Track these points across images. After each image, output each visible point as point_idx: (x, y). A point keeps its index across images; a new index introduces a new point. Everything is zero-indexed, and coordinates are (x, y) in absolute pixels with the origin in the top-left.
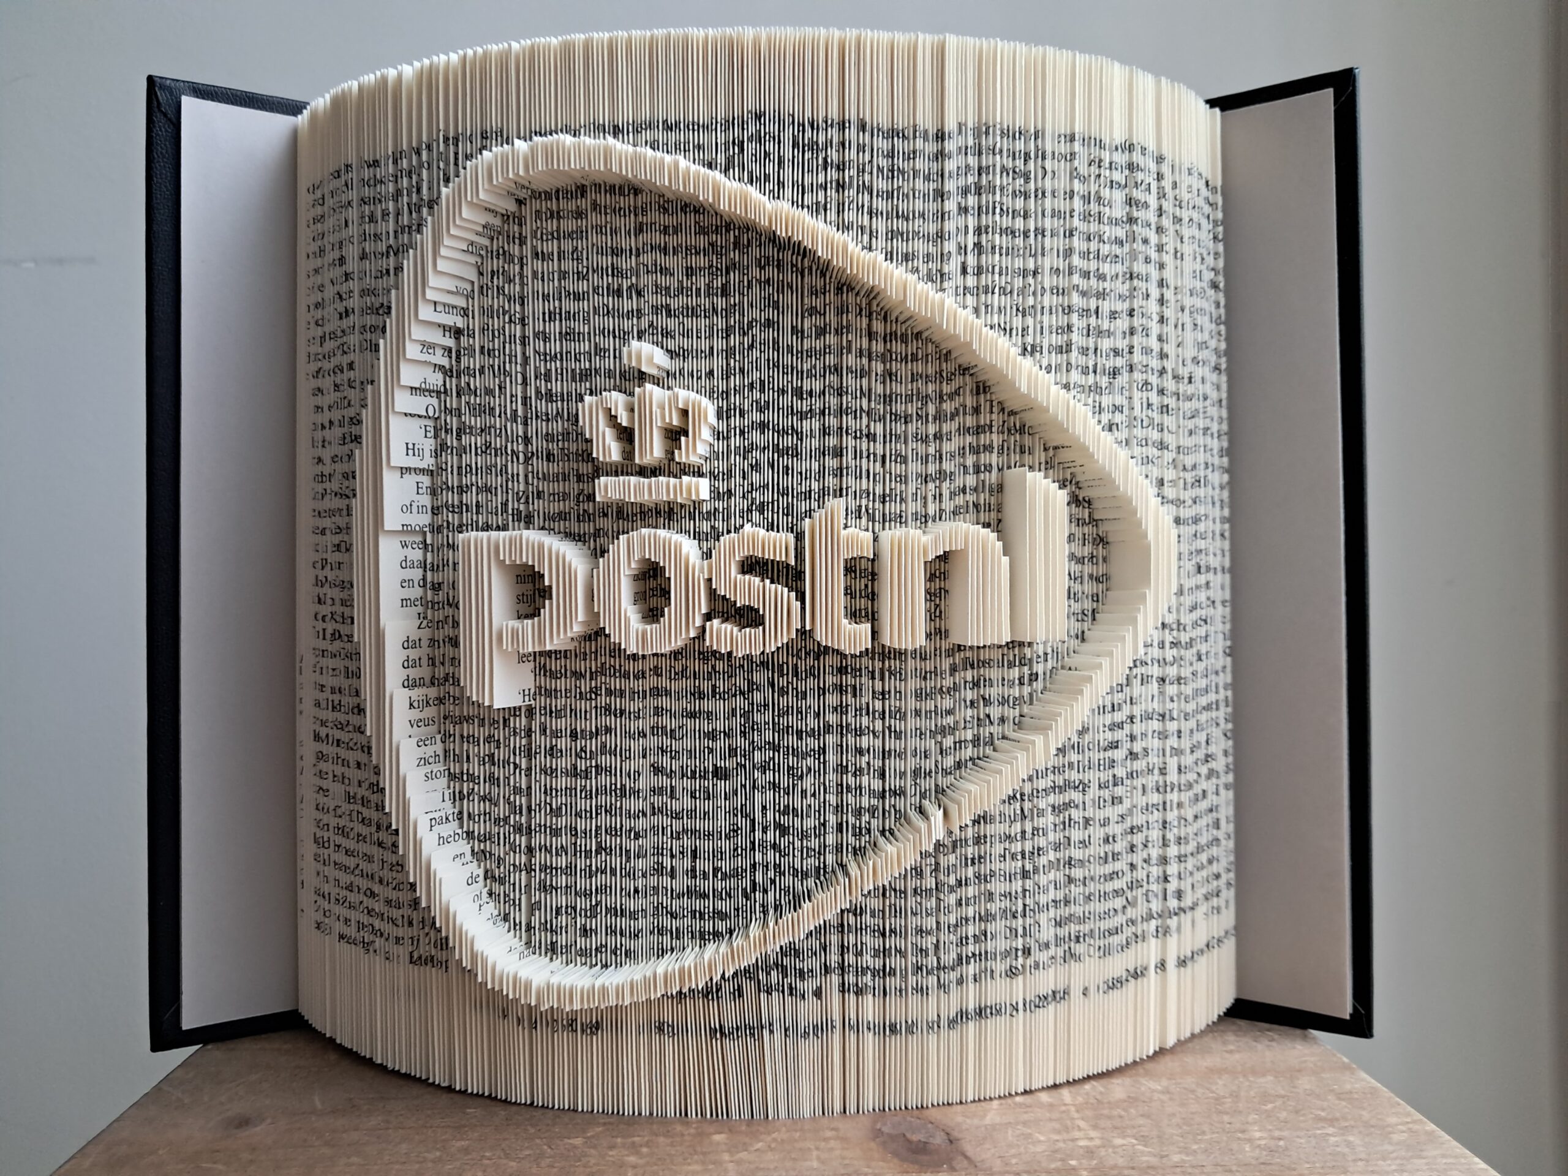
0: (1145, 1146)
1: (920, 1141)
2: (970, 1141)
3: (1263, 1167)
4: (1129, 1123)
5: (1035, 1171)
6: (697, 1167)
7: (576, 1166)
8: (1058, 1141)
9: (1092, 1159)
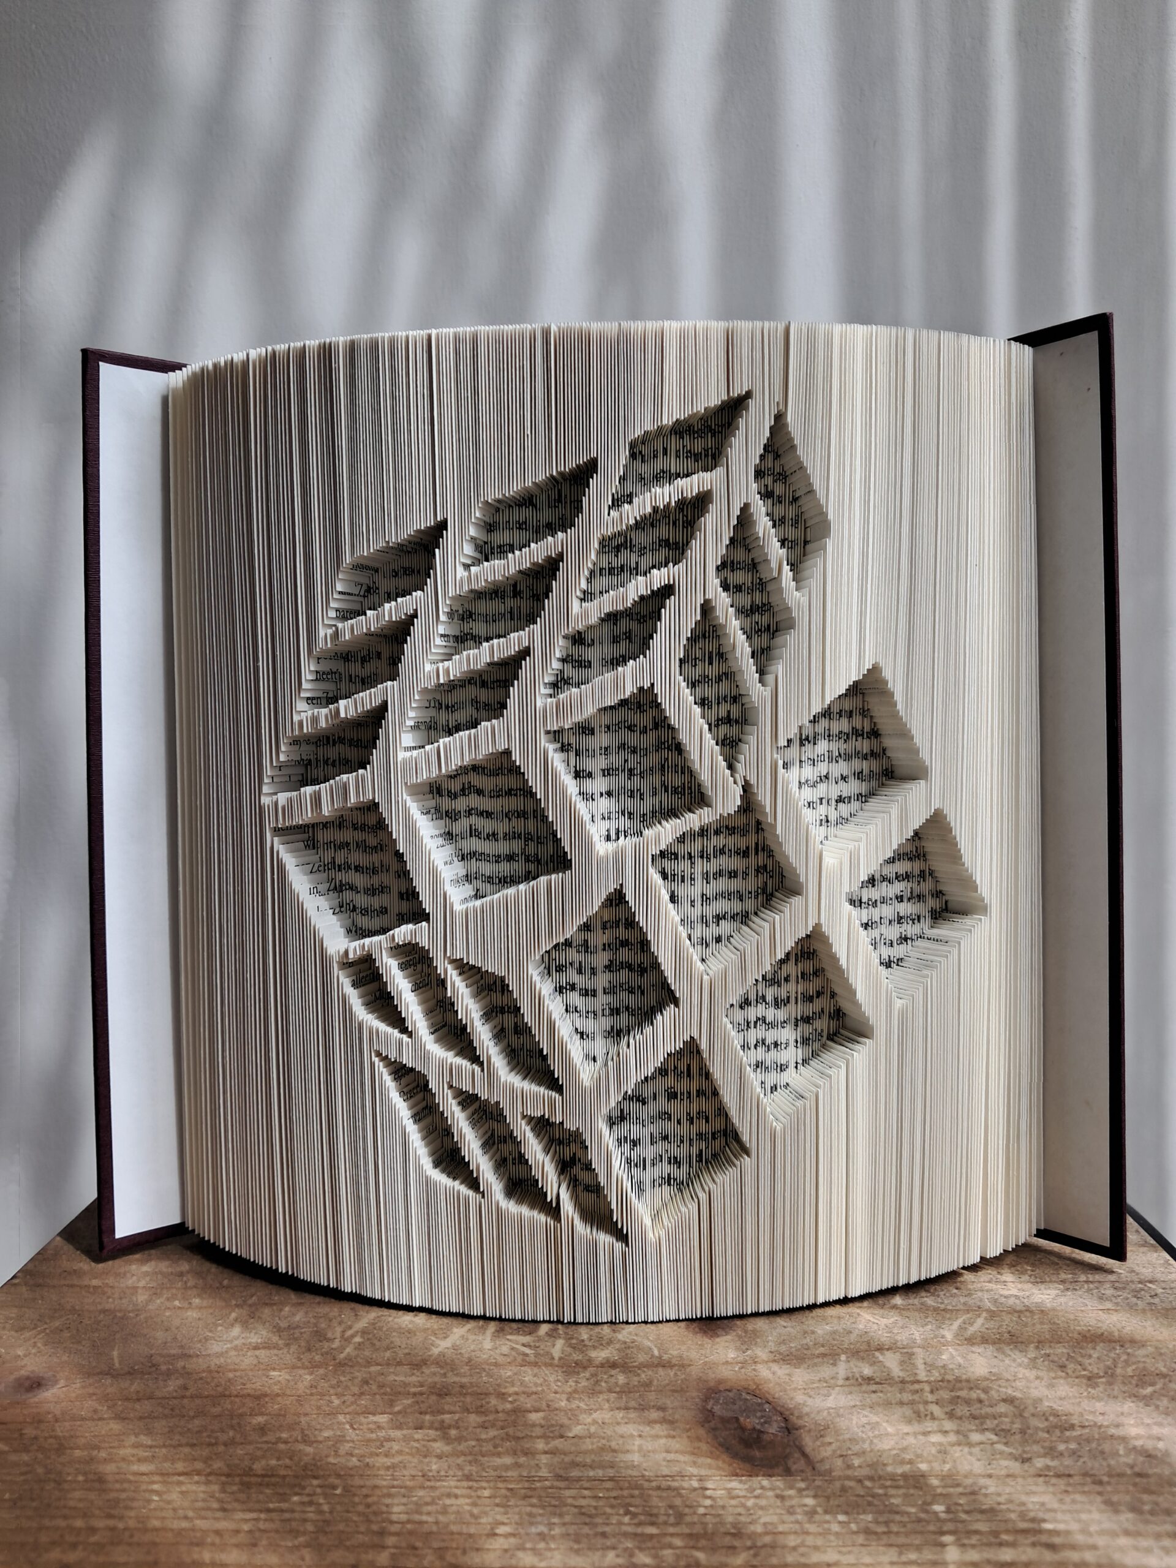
0: (1006, 1444)
1: (754, 1429)
2: (810, 1431)
3: (1138, 1480)
4: (989, 1410)
5: (880, 1478)
6: (508, 1460)
7: (377, 1455)
8: (908, 1434)
9: (944, 1462)
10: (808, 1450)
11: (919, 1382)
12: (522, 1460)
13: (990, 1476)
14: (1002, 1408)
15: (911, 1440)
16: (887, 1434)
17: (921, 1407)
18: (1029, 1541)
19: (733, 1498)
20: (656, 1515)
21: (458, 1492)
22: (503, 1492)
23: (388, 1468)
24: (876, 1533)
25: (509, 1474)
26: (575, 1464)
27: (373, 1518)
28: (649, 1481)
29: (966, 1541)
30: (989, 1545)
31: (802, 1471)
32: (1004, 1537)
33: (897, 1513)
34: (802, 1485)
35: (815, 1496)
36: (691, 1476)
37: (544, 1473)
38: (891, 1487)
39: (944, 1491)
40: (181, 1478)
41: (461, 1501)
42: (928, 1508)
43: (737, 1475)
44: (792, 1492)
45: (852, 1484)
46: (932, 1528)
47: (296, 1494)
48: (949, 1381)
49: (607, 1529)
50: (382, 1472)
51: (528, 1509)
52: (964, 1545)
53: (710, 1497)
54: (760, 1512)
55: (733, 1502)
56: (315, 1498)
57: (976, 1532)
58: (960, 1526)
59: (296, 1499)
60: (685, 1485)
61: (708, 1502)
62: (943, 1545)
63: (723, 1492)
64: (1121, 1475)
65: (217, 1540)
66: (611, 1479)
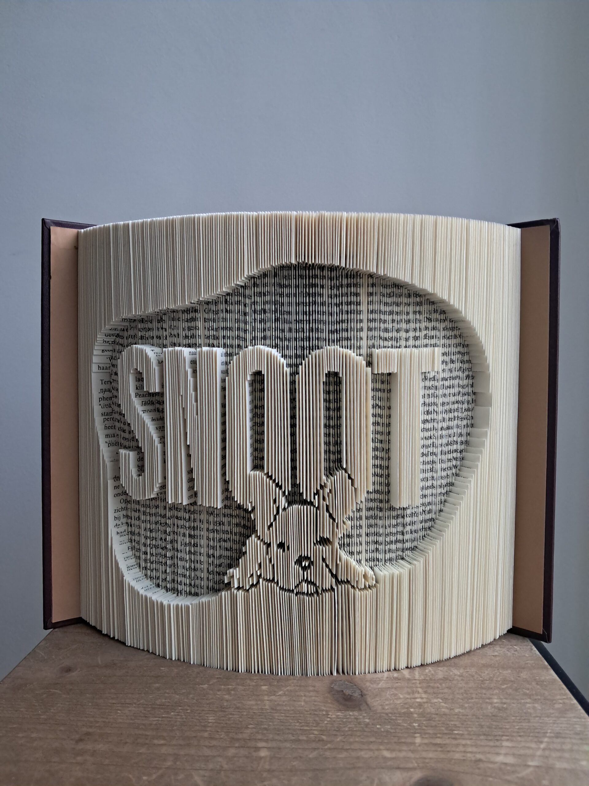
1: (349, 694)
2: (370, 696)
3: (493, 717)
4: (441, 691)
5: (395, 713)
6: (253, 702)
7: (203, 699)
8: (408, 698)
9: (420, 709)
10: (369, 703)
11: (416, 680)
12: (259, 702)
13: (437, 714)
14: (446, 690)
15: (409, 701)
16: (400, 698)
17: (415, 689)
18: (447, 737)
19: (338, 718)
20: (309, 723)
21: (235, 713)
22: (252, 713)
23: (208, 704)
24: (391, 732)
25: (254, 707)
26: (278, 705)
27: (201, 721)
28: (307, 711)
29: (424, 736)
30: (432, 738)
31: (366, 710)
32: (438, 735)
33: (399, 726)
34: (365, 715)
35: (369, 719)
36: (323, 710)
37: (267, 707)
38: (399, 717)
39: (419, 719)
40: (128, 705)
41: (235, 716)
42: (411, 725)
43: (340, 711)
44: (361, 717)
45: (384, 715)
46: (412, 731)
47: (173, 712)
48: (427, 680)
49: (290, 727)
50: (205, 705)
51: (261, 720)
52: (423, 737)
53: (329, 718)
54: (348, 724)
55: (338, 720)
56: (180, 714)
57: (429, 733)
58: (422, 731)
59: (172, 713)
60: (321, 713)
61: (329, 719)
62: (415, 737)
63: (334, 716)
64: (487, 716)
65: (144, 727)
66: (293, 710)
